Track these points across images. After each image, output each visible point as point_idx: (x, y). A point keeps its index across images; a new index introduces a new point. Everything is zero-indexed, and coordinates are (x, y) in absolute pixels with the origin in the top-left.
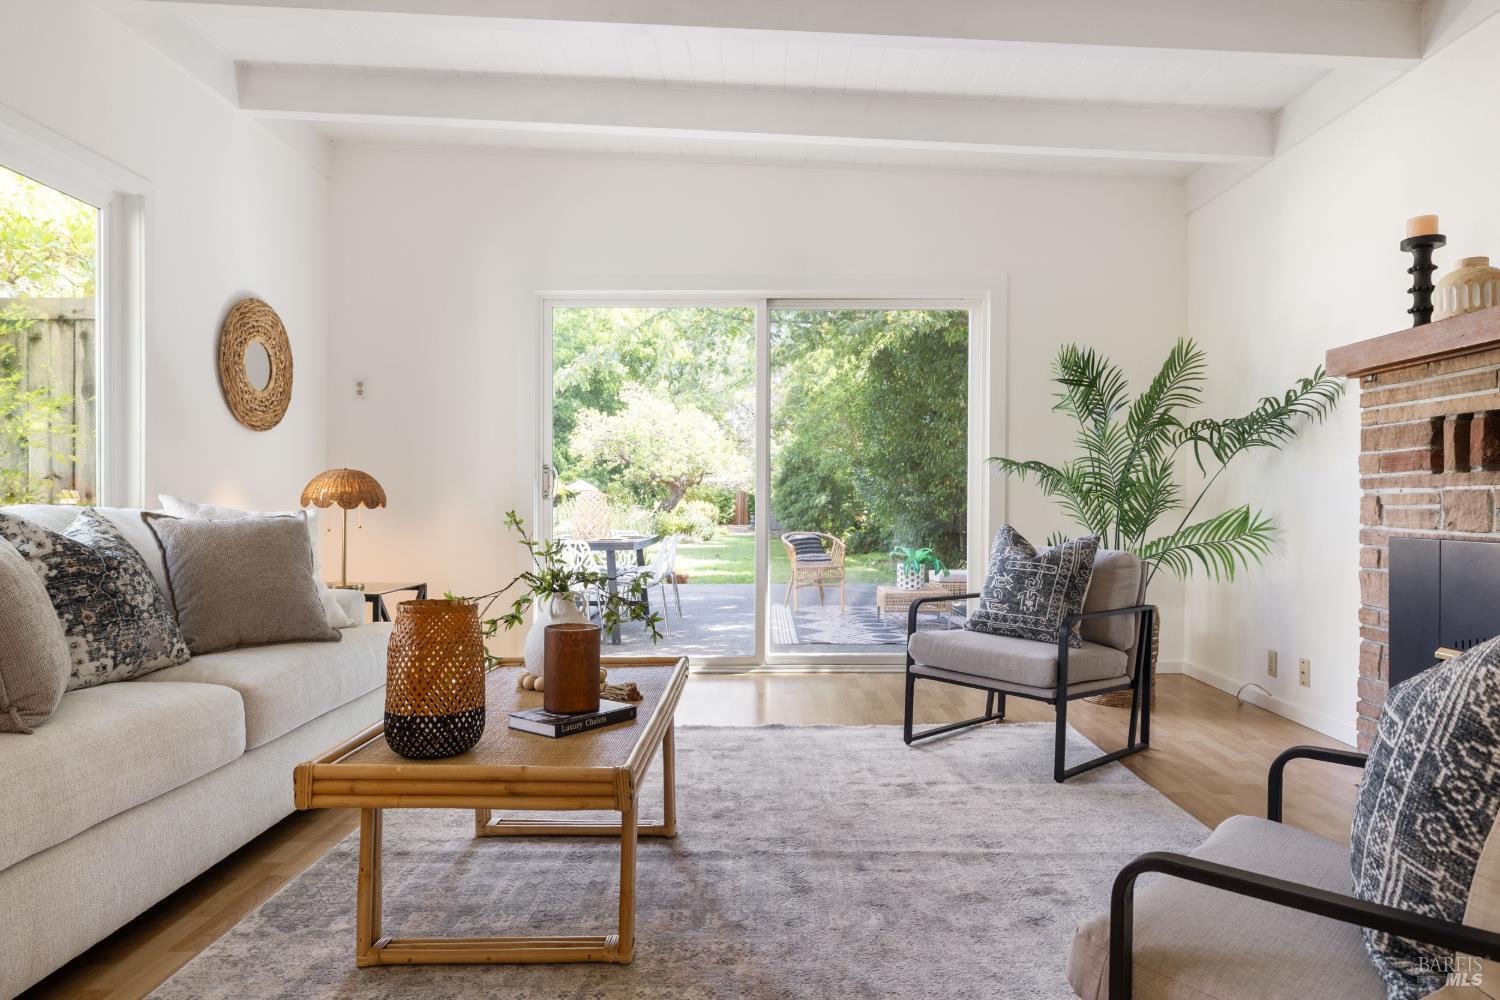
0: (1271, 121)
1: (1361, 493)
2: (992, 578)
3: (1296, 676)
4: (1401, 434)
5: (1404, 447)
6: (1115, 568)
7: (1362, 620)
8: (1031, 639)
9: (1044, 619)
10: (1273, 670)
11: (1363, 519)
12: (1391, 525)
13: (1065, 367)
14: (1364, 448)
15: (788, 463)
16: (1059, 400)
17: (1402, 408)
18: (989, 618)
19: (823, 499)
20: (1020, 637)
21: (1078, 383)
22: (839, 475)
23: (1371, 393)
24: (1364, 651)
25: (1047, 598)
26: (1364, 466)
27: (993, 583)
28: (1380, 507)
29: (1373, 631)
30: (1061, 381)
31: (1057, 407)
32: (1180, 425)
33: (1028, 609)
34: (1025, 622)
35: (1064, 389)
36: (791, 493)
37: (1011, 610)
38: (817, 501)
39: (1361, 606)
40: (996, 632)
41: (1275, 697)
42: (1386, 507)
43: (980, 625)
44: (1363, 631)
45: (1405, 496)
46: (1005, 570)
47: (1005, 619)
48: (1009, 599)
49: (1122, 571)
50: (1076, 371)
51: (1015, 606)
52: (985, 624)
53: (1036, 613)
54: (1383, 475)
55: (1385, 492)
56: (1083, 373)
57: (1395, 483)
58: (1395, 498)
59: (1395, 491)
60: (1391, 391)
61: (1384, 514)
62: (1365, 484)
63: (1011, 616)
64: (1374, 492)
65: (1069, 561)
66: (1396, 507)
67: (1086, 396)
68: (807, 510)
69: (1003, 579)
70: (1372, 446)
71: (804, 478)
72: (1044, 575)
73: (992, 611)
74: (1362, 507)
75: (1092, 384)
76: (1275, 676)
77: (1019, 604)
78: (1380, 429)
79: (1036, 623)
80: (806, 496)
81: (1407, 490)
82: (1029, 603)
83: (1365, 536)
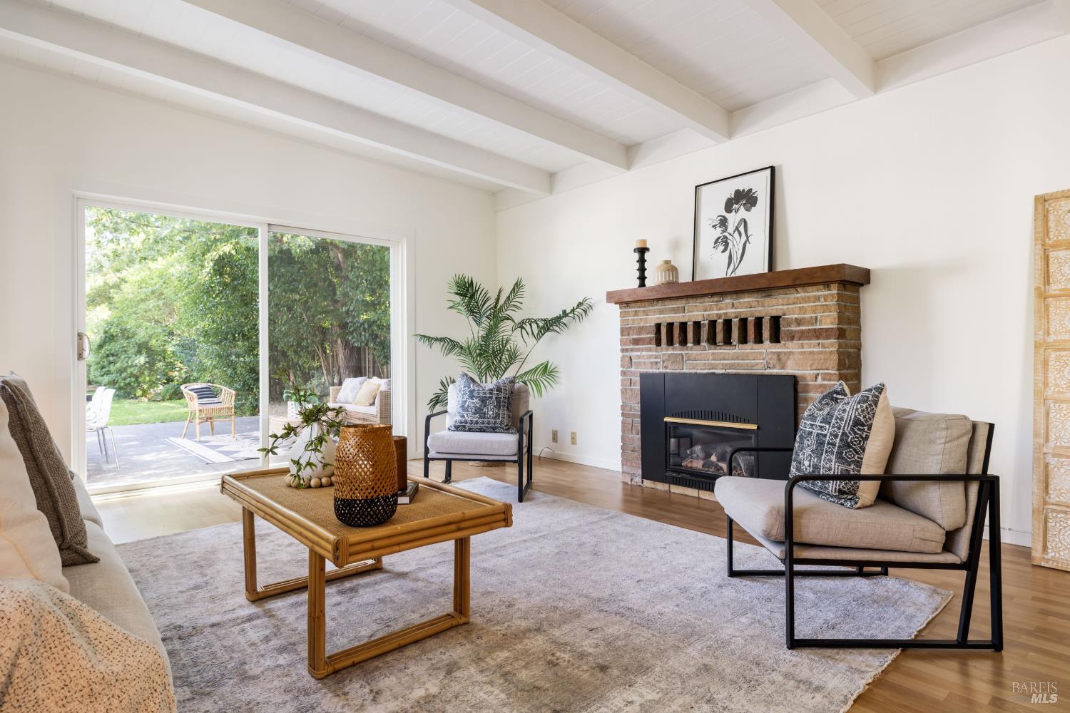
0: (550, 178)
1: (621, 354)
2: (466, 402)
3: (569, 440)
4: (641, 330)
5: (643, 334)
6: (520, 392)
7: (622, 410)
8: (491, 432)
9: (498, 421)
10: (555, 439)
11: (622, 366)
12: (637, 368)
13: (458, 287)
14: (622, 335)
15: (106, 332)
16: (452, 304)
17: (641, 319)
18: (467, 423)
19: (142, 360)
20: (484, 431)
21: (465, 296)
22: (153, 342)
23: (625, 312)
24: (623, 423)
25: (499, 409)
26: (622, 342)
27: (467, 404)
28: (631, 360)
29: (629, 414)
30: (457, 294)
31: (451, 308)
32: (513, 321)
33: (490, 416)
34: (488, 423)
35: (458, 299)
36: (108, 356)
37: (481, 417)
38: (137, 362)
39: (621, 404)
40: (470, 430)
41: (556, 452)
42: (633, 361)
43: (460, 427)
44: (623, 414)
45: (643, 356)
46: (474, 397)
47: (477, 423)
48: (479, 411)
49: (522, 394)
50: (464, 289)
51: (483, 415)
52: (464, 427)
53: (495, 418)
54: (631, 346)
55: (633, 354)
56: (468, 290)
57: (638, 350)
58: (639, 357)
59: (639, 353)
60: (636, 311)
61: (633, 363)
62: (623, 350)
63: (480, 420)
64: (628, 354)
65: (506, 390)
66: (639, 360)
67: (470, 302)
68: (125, 370)
69: (474, 401)
70: (626, 334)
71: (122, 344)
72: (496, 398)
73: (468, 419)
74: (621, 361)
75: (473, 296)
76: (556, 442)
77: (484, 414)
78: (630, 327)
79: (495, 423)
80: (125, 358)
81: (644, 353)
82: (491, 413)
83: (623, 373)
